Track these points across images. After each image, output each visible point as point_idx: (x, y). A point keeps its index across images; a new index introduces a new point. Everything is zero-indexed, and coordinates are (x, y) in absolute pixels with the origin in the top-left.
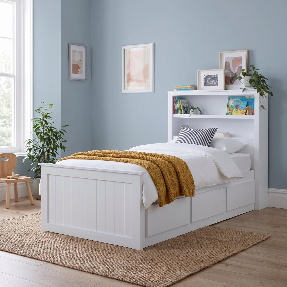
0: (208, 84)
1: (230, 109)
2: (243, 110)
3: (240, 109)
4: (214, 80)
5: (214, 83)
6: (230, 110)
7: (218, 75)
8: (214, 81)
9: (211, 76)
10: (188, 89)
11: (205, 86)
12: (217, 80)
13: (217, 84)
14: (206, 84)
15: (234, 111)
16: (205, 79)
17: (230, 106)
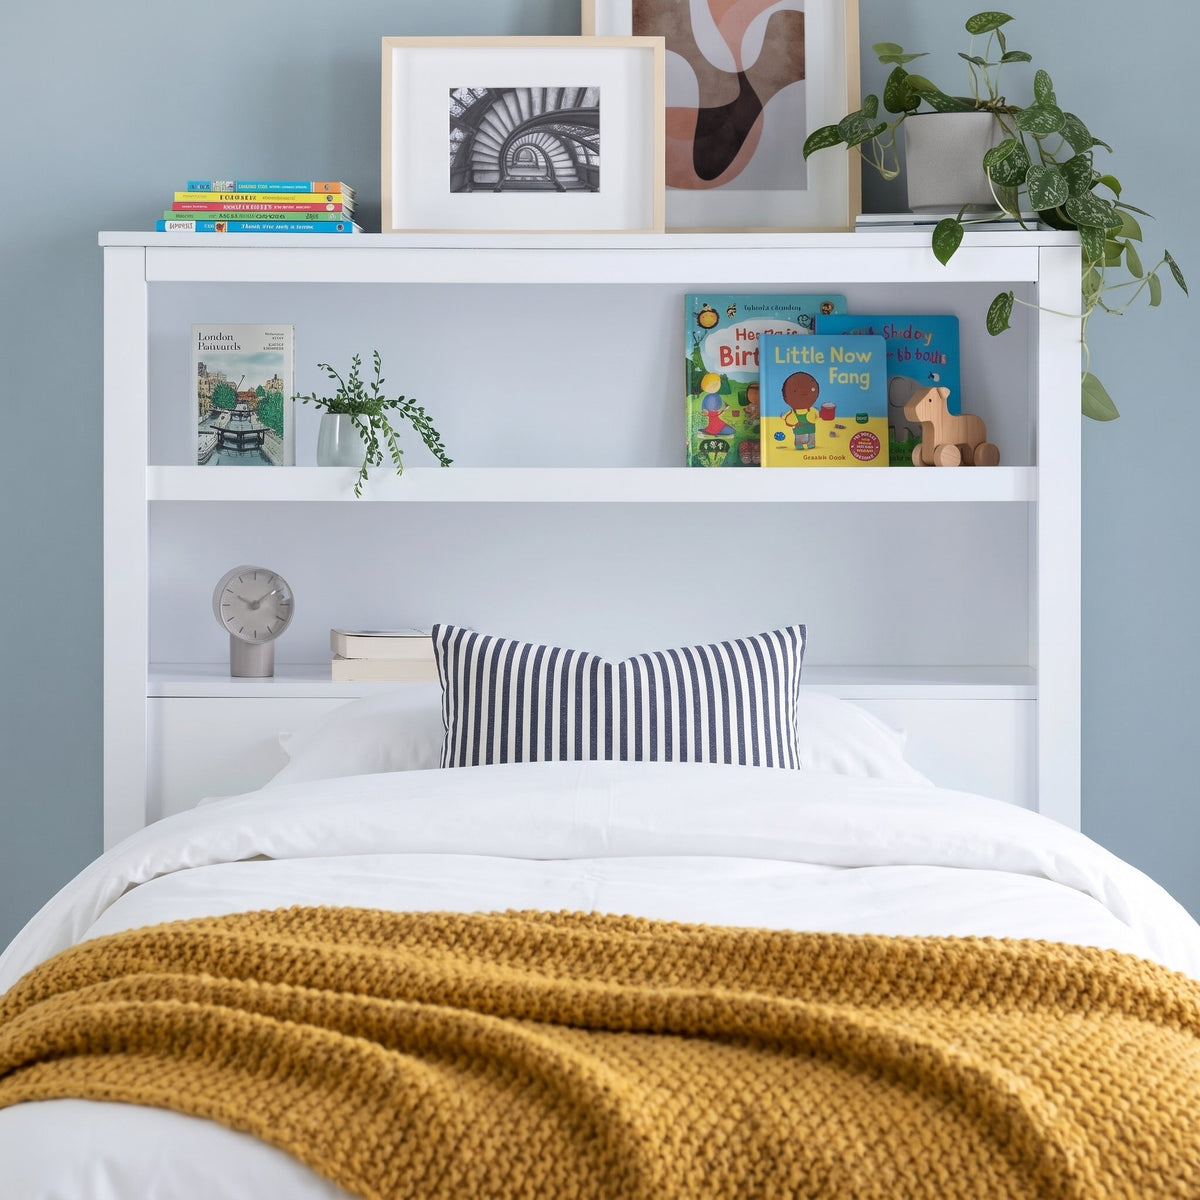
0: (494, 178)
1: (713, 416)
2: (862, 418)
3: (827, 414)
4: (557, 135)
5: (550, 166)
6: (715, 425)
7: (597, 91)
8: (551, 145)
9: (523, 98)
10: (322, 216)
11: (457, 188)
12: (586, 144)
13: (588, 179)
14: (465, 176)
15: (780, 436)
16: (455, 123)
17: (712, 386)
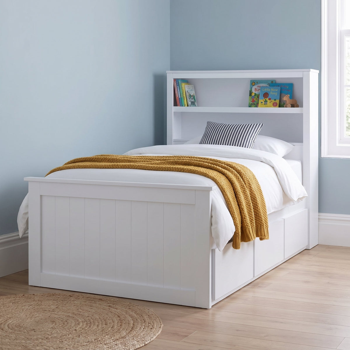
2: (275, 100)
3: (270, 99)
6: (253, 101)
15: (262, 103)
17: (253, 95)
